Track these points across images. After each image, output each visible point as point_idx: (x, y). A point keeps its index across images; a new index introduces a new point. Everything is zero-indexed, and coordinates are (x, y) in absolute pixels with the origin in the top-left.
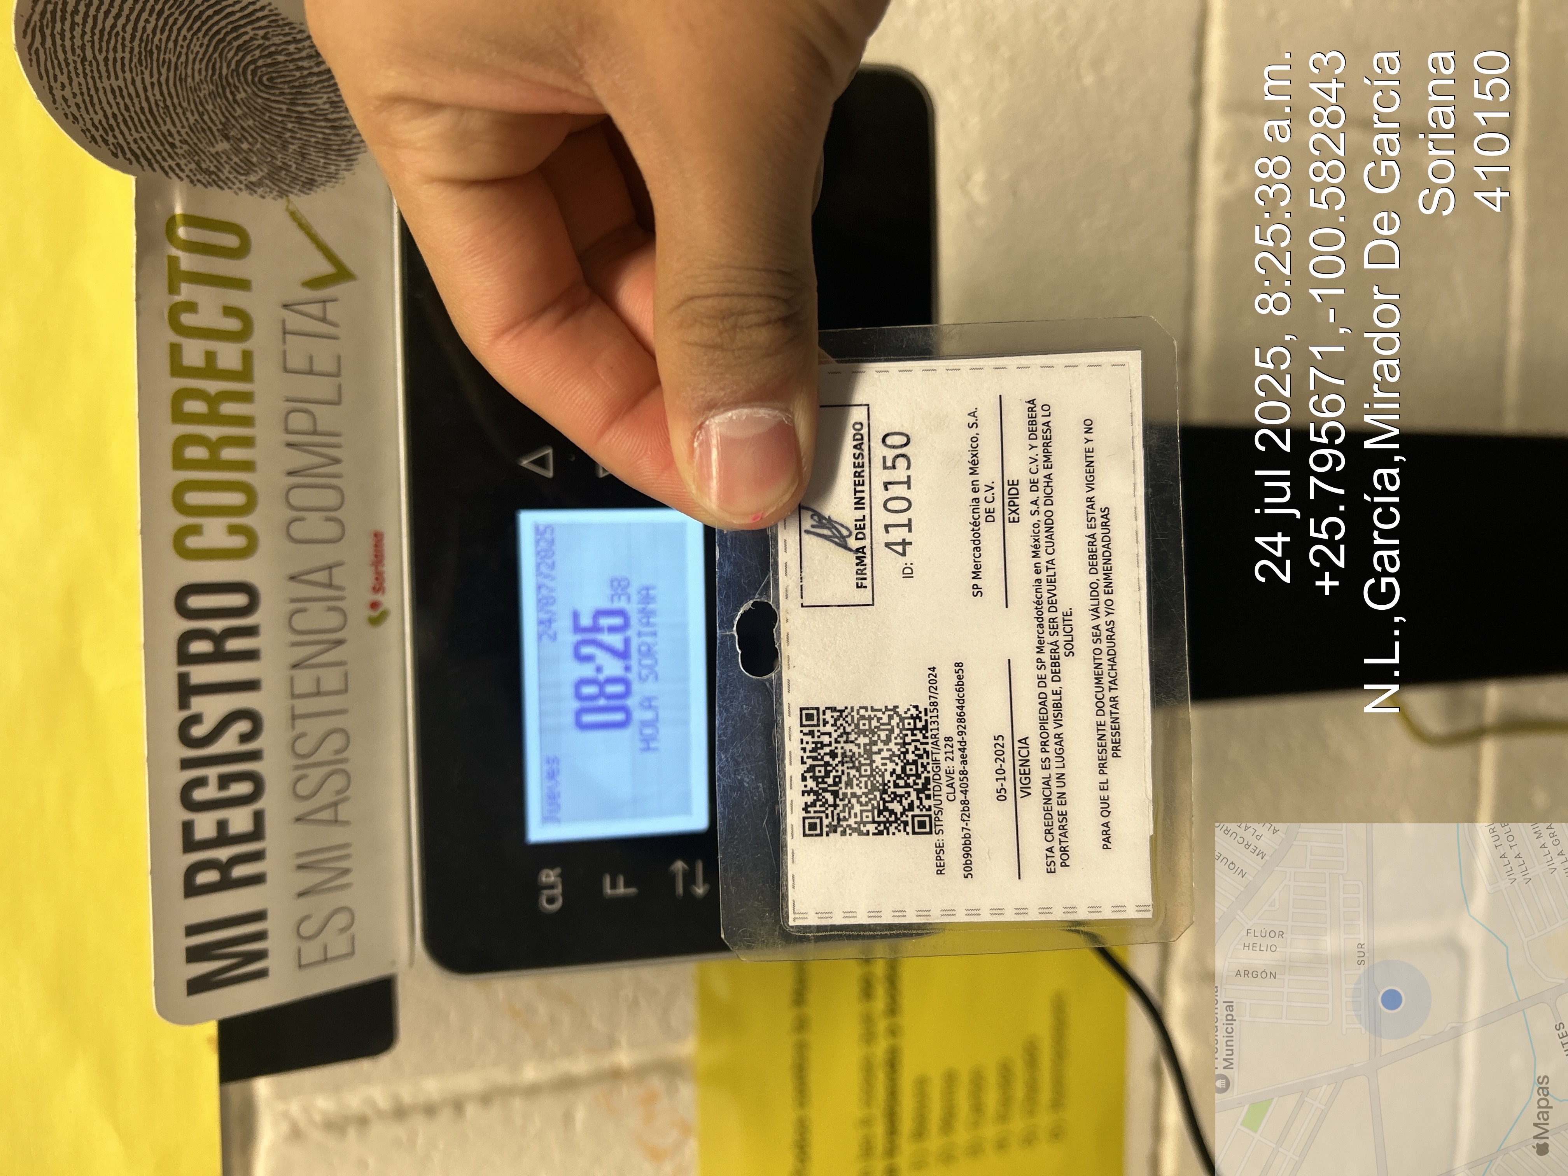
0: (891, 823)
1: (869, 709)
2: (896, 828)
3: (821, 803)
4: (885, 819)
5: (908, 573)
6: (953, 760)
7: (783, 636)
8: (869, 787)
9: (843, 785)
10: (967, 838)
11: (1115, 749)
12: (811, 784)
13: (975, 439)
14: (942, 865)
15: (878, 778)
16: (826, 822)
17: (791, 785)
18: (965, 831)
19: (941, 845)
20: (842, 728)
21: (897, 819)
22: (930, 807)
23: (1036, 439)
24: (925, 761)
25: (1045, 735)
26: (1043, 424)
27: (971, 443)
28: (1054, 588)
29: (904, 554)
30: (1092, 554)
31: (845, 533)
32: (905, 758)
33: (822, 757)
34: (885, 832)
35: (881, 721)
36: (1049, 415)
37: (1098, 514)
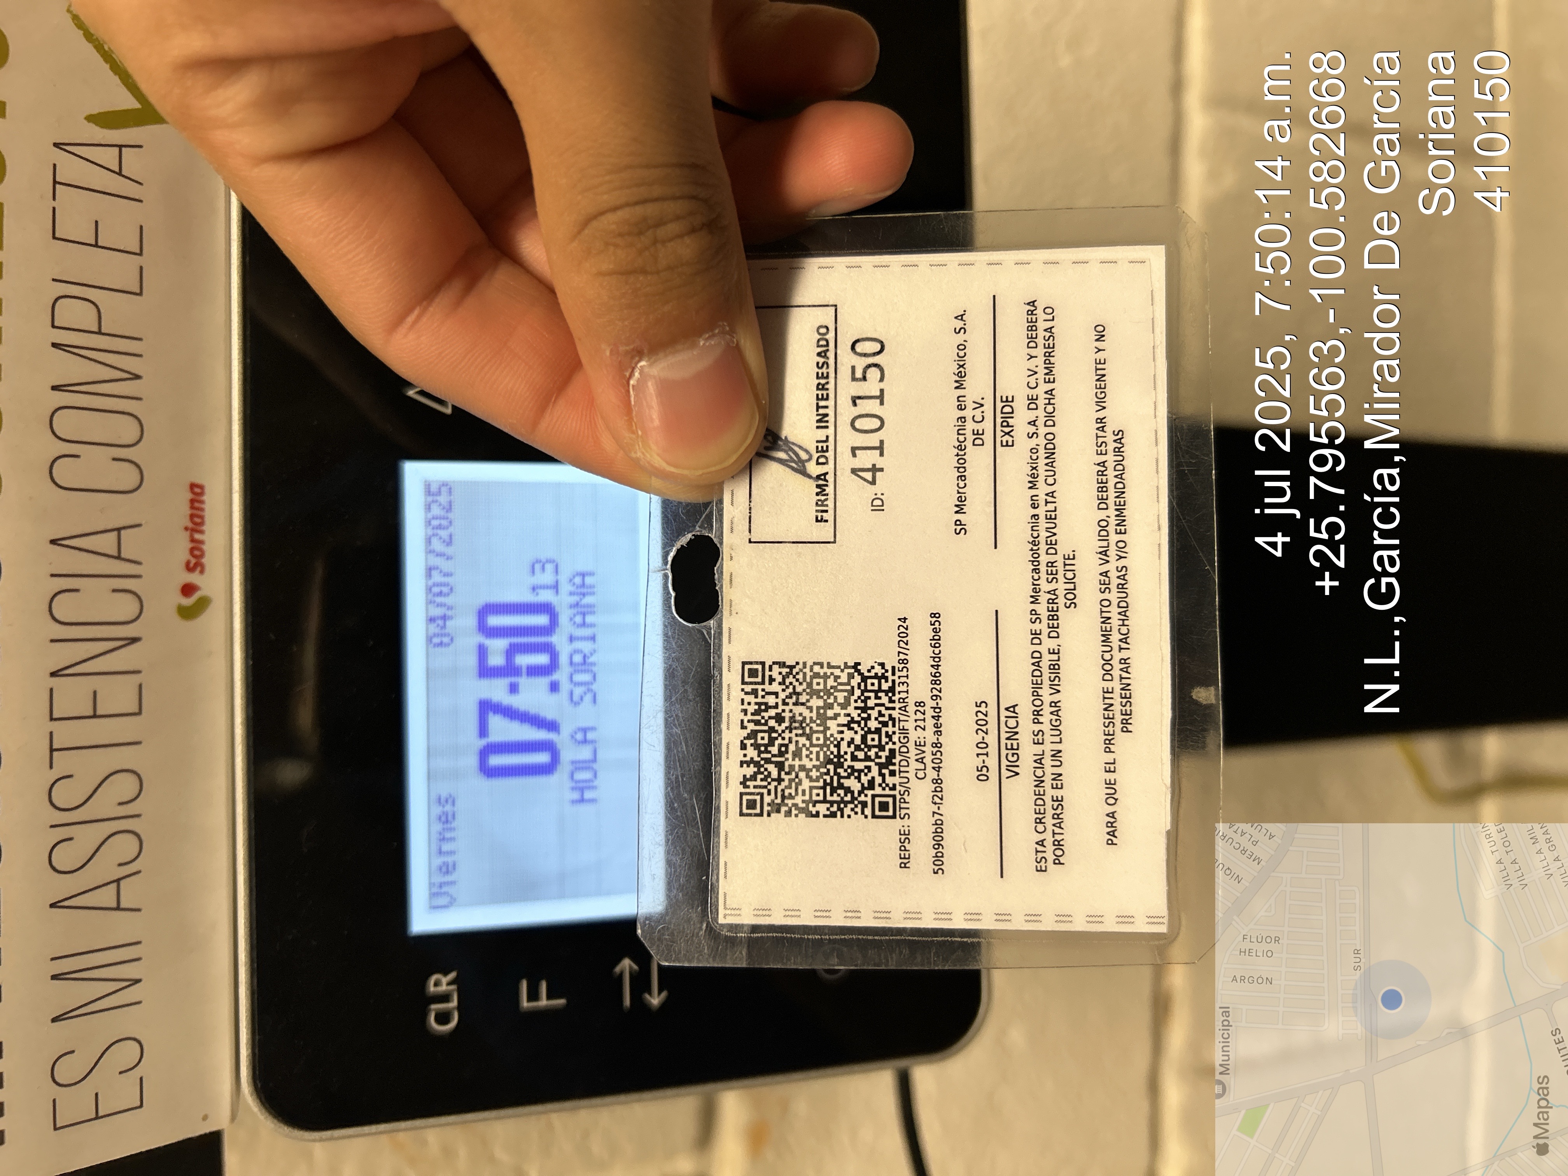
0: (846, 803)
1: (825, 665)
2: (852, 810)
3: (762, 776)
4: (839, 799)
5: (878, 505)
6: (924, 729)
7: (726, 576)
8: (822, 759)
9: (789, 756)
10: (939, 825)
11: (1125, 722)
12: (752, 753)
13: (963, 347)
14: (907, 856)
15: (832, 748)
16: (767, 799)
17: (728, 753)
18: (937, 817)
19: (907, 832)
20: (791, 687)
21: (853, 799)
22: (894, 785)
23: (1036, 347)
24: (890, 729)
25: (1038, 703)
26: (1045, 330)
27: (958, 351)
28: (1053, 525)
29: (873, 482)
30: (1102, 485)
31: (804, 456)
32: (866, 725)
33: (766, 721)
34: (839, 813)
35: (839, 681)
36: (1053, 320)
37: (1110, 438)
